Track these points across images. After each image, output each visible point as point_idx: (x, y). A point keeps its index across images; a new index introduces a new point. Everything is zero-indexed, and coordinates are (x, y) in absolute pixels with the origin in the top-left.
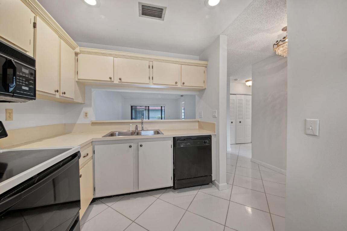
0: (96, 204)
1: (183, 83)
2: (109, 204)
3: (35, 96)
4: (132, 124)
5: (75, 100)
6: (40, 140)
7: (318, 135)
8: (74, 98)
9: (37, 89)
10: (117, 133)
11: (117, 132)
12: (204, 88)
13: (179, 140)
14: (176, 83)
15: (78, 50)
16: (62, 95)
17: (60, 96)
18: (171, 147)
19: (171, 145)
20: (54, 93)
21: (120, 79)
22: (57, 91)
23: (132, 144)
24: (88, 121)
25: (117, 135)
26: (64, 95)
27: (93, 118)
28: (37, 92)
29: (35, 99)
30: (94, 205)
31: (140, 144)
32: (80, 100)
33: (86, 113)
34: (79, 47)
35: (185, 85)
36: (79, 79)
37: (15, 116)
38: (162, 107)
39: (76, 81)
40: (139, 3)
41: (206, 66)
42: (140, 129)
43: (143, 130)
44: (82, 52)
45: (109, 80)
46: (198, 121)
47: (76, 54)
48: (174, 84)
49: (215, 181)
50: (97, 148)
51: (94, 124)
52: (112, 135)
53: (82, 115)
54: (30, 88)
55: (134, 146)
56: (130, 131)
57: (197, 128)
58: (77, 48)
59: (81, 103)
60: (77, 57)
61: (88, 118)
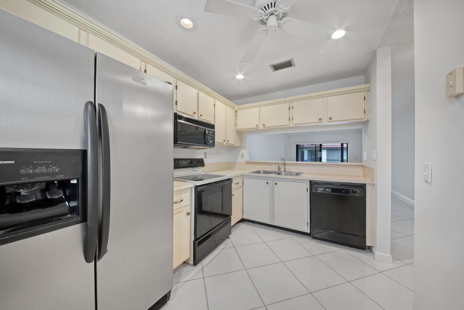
0: (245, 224)
1: (330, 119)
2: (253, 227)
3: (214, 145)
4: (275, 164)
5: (235, 145)
6: (217, 171)
7: (430, 182)
8: (234, 144)
9: (215, 141)
10: (262, 172)
11: (262, 170)
12: (365, 120)
13: (315, 184)
14: (320, 119)
15: (236, 109)
16: (227, 142)
17: (226, 143)
18: (307, 191)
19: (307, 189)
20: (223, 142)
21: (264, 125)
22: (224, 141)
23: (269, 182)
24: (243, 160)
25: (262, 173)
26: (228, 143)
27: (247, 158)
28: (215, 143)
29: (214, 147)
30: (243, 224)
31: (275, 182)
32: (238, 145)
33: (243, 155)
34: (237, 106)
35: (332, 120)
36: (237, 129)
37: (207, 156)
38: (342, 144)
39: (236, 131)
40: (270, 66)
41: (369, 90)
42: (282, 170)
43: (286, 171)
44: (239, 109)
45: (256, 127)
46: (363, 166)
47: (236, 111)
48: (318, 121)
49: (373, 248)
50: (245, 180)
51: (247, 163)
52: (258, 172)
53: (240, 155)
54: (213, 141)
55: (271, 183)
56: (273, 171)
57: (362, 175)
58: (236, 108)
59: (239, 147)
60: (236, 114)
61: (243, 158)
